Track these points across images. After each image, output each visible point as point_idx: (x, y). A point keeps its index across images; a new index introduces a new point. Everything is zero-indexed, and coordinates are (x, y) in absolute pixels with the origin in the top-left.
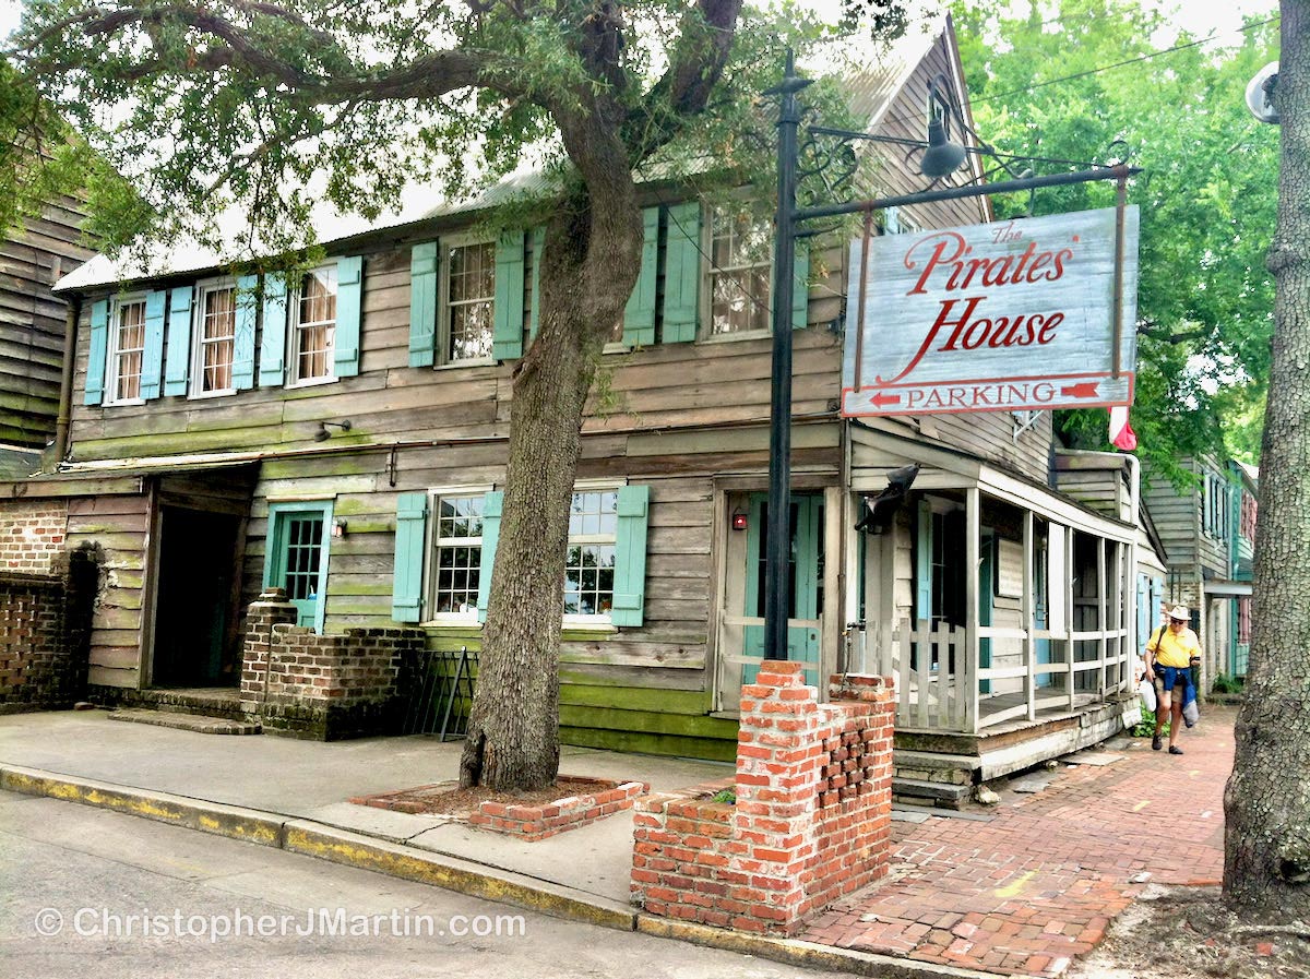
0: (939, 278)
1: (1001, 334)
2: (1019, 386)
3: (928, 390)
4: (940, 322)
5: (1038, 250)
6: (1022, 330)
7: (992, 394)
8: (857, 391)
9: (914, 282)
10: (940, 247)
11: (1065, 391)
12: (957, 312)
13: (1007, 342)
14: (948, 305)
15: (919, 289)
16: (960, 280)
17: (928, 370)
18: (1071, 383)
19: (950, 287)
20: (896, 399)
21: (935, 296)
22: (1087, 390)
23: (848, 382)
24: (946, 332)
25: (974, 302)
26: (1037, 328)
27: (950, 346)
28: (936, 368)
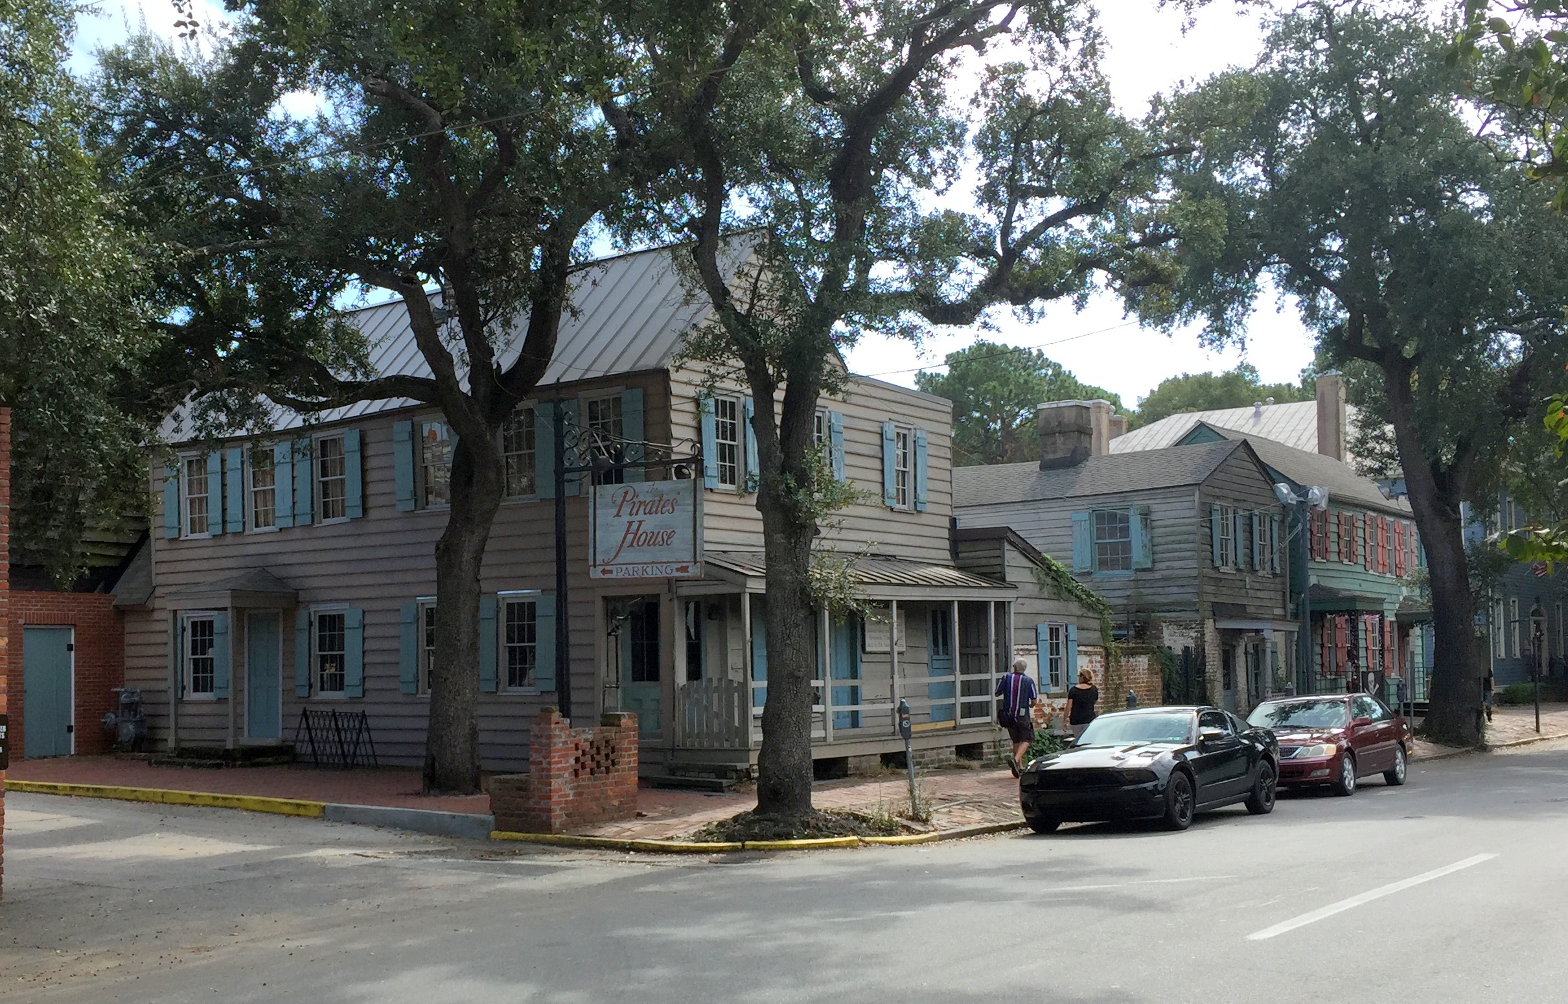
0: (626, 509)
1: (652, 540)
2: (659, 566)
3: (624, 567)
4: (627, 532)
5: (665, 498)
6: (660, 539)
7: (649, 570)
8: (595, 566)
9: (615, 511)
10: (626, 493)
11: (678, 570)
12: (635, 526)
13: (654, 544)
14: (630, 523)
15: (618, 515)
16: (635, 511)
17: (625, 556)
18: (679, 566)
19: (631, 514)
20: (611, 572)
21: (625, 518)
22: (684, 569)
23: (591, 563)
24: (630, 537)
25: (641, 522)
26: (665, 537)
27: (632, 545)
28: (626, 556)
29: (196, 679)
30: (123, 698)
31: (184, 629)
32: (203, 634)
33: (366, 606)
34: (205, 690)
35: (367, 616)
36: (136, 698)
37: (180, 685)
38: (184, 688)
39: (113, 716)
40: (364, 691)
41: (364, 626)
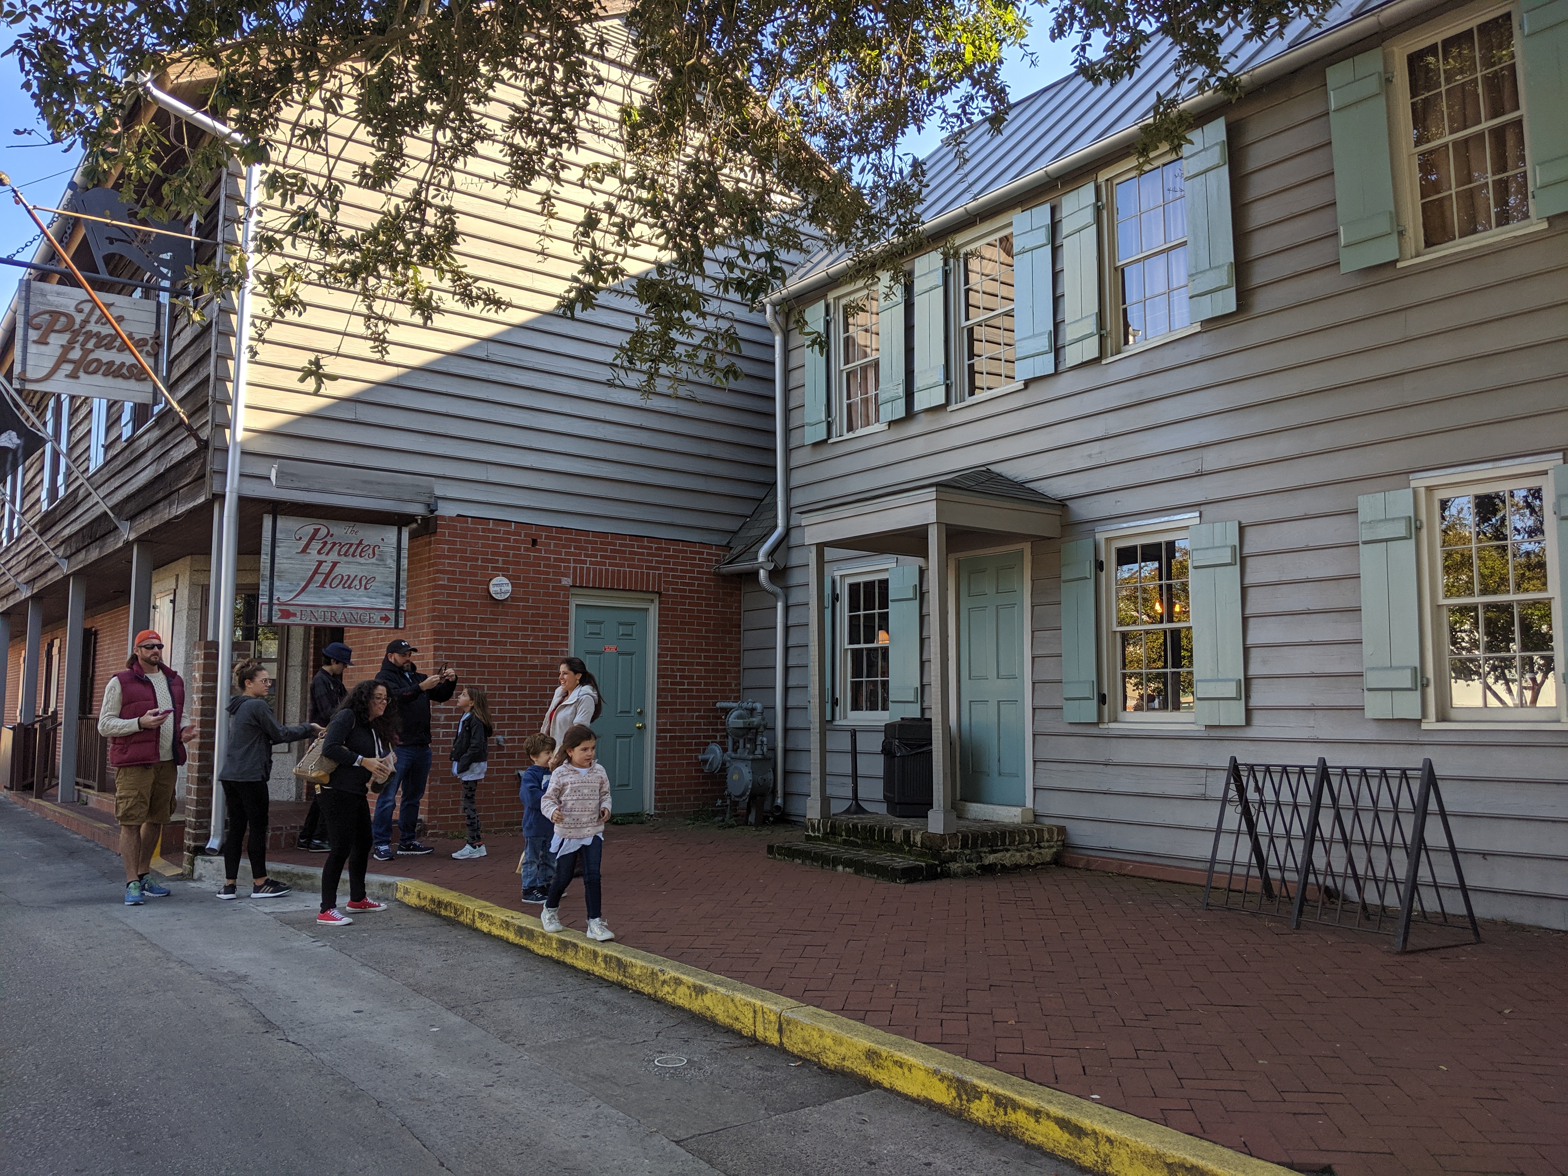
29: (856, 688)
30: (733, 721)
31: (835, 598)
32: (869, 605)
33: (1248, 512)
34: (873, 707)
35: (1251, 535)
36: (756, 720)
37: (828, 698)
38: (835, 702)
39: (717, 749)
40: (1248, 712)
41: (1243, 559)
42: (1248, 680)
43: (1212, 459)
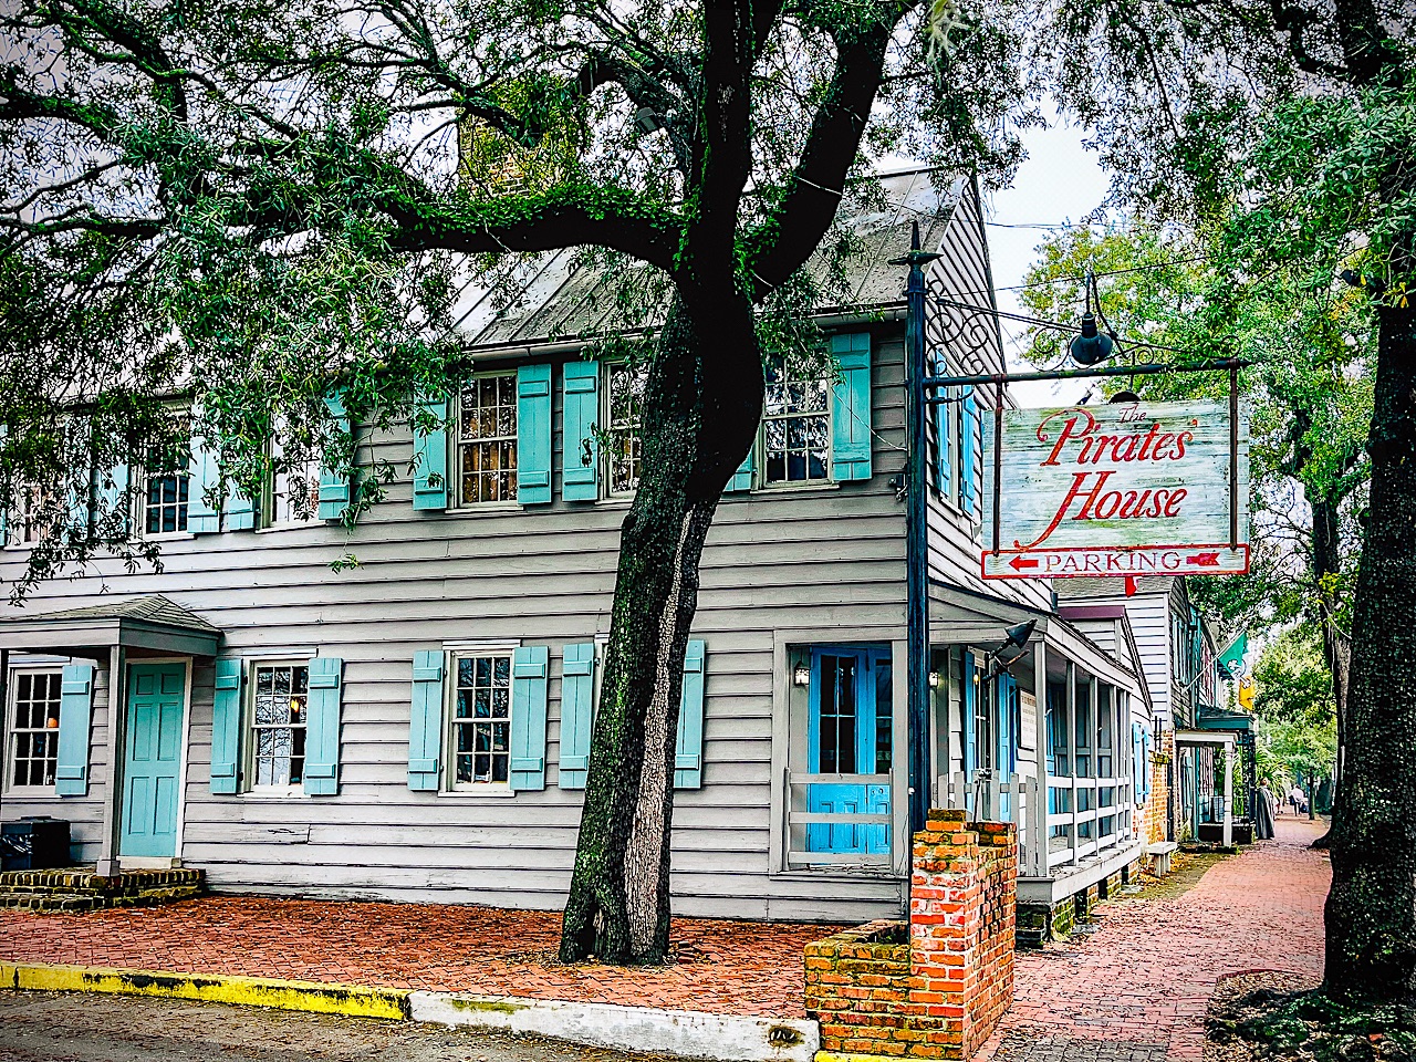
0: (1070, 450)
1: (1130, 507)
2: (1148, 554)
3: (1064, 556)
4: (1073, 493)
5: (1162, 431)
6: (1149, 503)
7: (1124, 561)
8: (996, 554)
9: (1046, 453)
10: (1071, 423)
11: (1191, 560)
13: (1136, 514)
14: (1080, 477)
15: (1052, 461)
16: (1091, 454)
18: (1195, 553)
19: (1081, 461)
20: (1035, 563)
21: (1067, 468)
22: (1209, 559)
24: (1079, 502)
25: (1104, 476)
26: (1163, 502)
27: (1083, 515)
28: (1072, 535)
29: (20, 765)
31: (6, 687)
32: (40, 694)
34: (37, 783)
35: (351, 669)
40: (340, 786)
41: (343, 685)
42: (340, 766)
43: (328, 615)
